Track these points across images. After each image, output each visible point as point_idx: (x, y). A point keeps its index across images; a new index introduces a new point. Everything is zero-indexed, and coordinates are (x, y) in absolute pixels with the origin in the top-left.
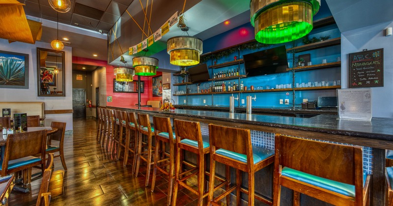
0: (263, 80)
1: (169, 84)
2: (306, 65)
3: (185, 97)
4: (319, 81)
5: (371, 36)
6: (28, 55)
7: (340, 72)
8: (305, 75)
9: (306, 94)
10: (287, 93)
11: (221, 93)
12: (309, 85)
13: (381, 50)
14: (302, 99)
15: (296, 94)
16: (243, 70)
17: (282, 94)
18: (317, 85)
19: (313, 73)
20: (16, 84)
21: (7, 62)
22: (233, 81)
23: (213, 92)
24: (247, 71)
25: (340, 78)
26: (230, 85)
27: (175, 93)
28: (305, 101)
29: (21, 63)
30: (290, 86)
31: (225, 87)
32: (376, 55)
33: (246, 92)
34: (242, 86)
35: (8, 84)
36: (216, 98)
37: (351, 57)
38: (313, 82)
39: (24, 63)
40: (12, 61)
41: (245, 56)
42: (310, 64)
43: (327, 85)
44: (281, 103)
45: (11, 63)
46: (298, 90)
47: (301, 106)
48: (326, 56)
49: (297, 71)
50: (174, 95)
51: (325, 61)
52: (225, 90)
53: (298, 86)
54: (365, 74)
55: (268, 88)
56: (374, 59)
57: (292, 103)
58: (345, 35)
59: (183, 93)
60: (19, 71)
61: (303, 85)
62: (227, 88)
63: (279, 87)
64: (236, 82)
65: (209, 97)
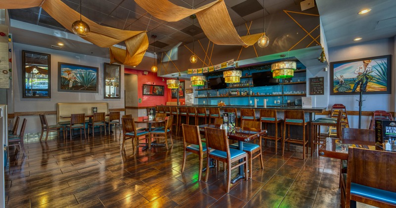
0: (264, 89)
1: (192, 89)
2: (289, 82)
3: (205, 99)
4: (296, 91)
5: (319, 70)
6: (98, 68)
7: (305, 86)
8: (288, 87)
9: (289, 98)
10: (279, 97)
11: (235, 96)
12: (291, 93)
13: (323, 78)
14: (287, 101)
15: (284, 97)
16: (251, 82)
17: (276, 98)
18: (295, 93)
19: (293, 86)
20: (92, 90)
21: (86, 73)
22: (244, 89)
23: (230, 96)
24: (254, 83)
25: (306, 90)
26: (243, 91)
27: (196, 96)
28: (289, 101)
29: (94, 74)
30: (281, 93)
31: (239, 93)
32: (321, 80)
33: (253, 96)
34: (251, 92)
35: (87, 89)
36: (231, 99)
37: (311, 79)
38: (293, 91)
39: (96, 74)
40: (90, 72)
41: (253, 74)
42: (291, 81)
43: (300, 93)
44: (275, 103)
45: (89, 75)
46: (285, 95)
47: (286, 105)
48: (299, 77)
49: (284, 85)
50: (196, 98)
51: (299, 81)
52: (239, 94)
53: (285, 93)
54: (317, 88)
55: (268, 94)
56: (320, 81)
57: (282, 103)
58: (308, 69)
59: (204, 96)
60: (93, 80)
61: (288, 93)
62: (241, 94)
63: (274, 93)
64: (247, 89)
65: (226, 100)
